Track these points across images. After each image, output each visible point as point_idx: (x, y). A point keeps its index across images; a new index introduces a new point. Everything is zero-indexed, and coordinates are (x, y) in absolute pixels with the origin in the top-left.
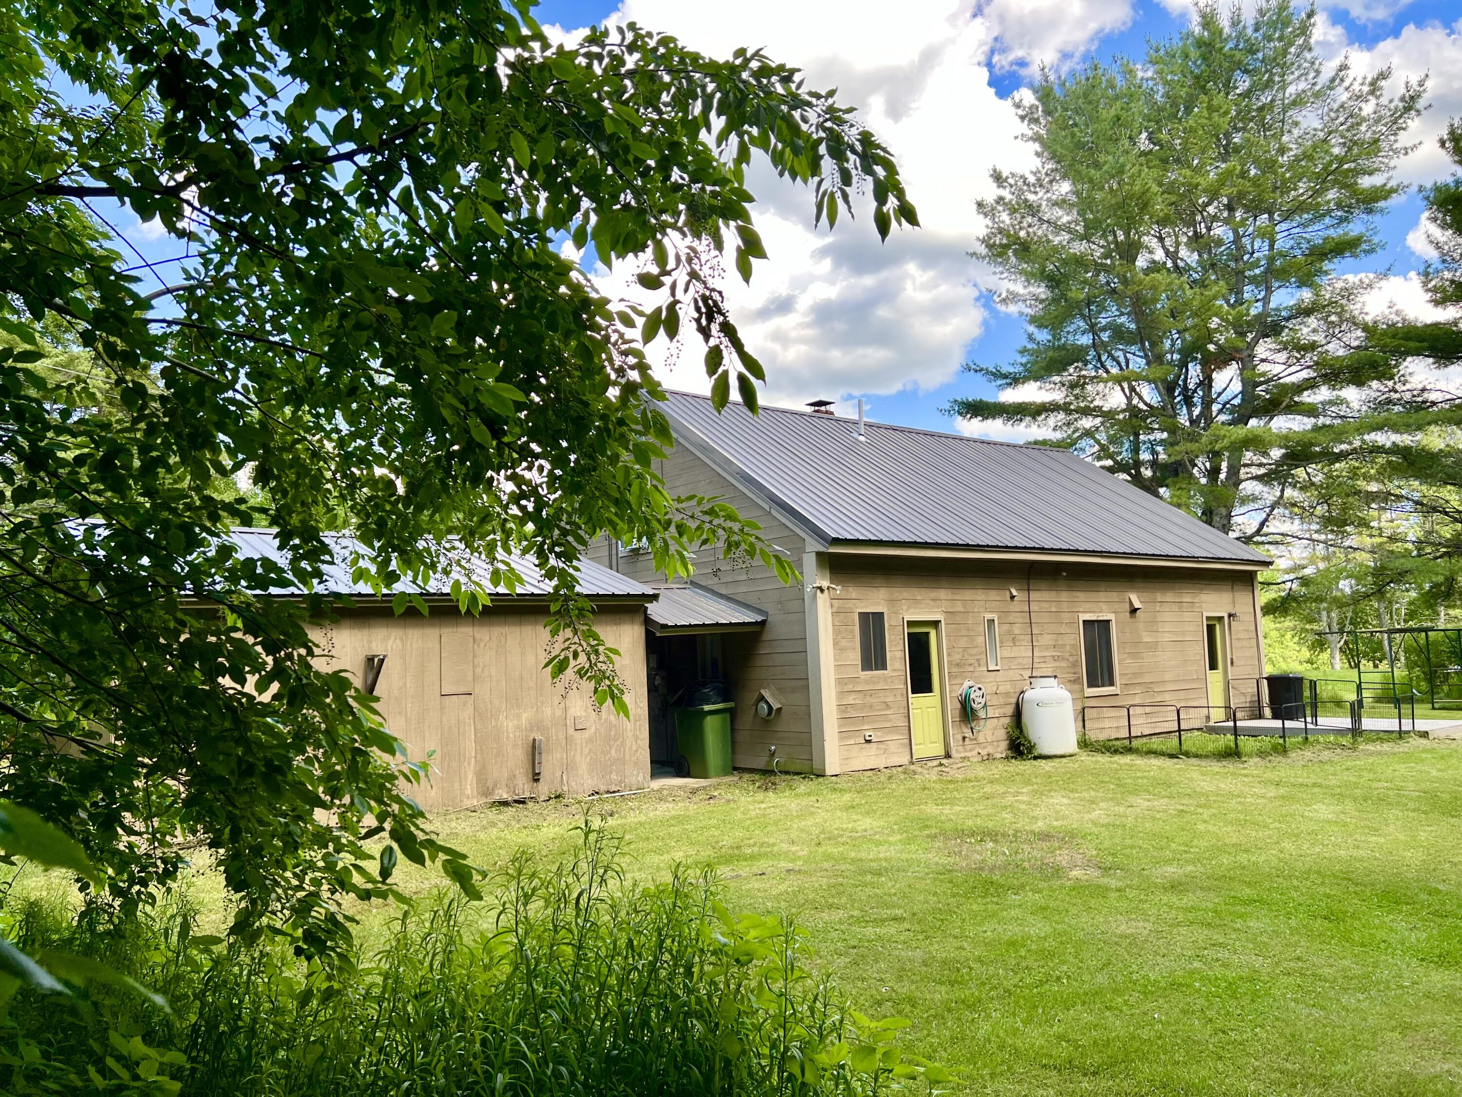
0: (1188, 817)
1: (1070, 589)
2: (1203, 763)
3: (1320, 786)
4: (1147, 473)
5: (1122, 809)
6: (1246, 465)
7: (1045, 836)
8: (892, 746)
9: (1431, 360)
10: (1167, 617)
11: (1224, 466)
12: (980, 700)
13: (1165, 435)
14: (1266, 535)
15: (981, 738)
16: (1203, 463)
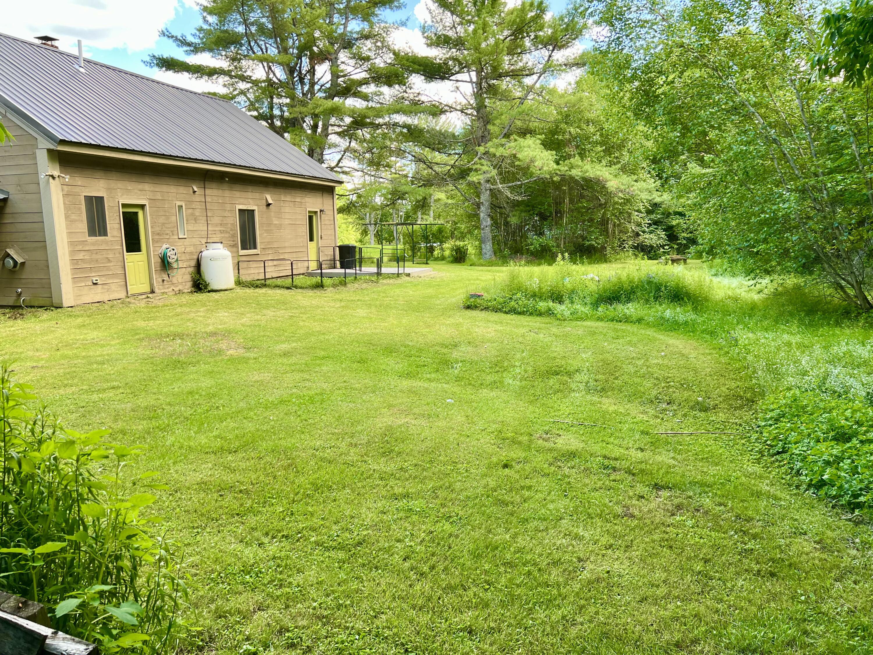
0: (295, 319)
1: (231, 189)
2: (304, 291)
3: (361, 301)
4: (278, 123)
5: (259, 317)
6: (332, 125)
7: (214, 334)
8: (113, 287)
9: (423, 77)
10: (287, 210)
11: (320, 124)
12: (173, 257)
13: (288, 101)
14: (341, 167)
15: (174, 280)
16: (309, 121)
